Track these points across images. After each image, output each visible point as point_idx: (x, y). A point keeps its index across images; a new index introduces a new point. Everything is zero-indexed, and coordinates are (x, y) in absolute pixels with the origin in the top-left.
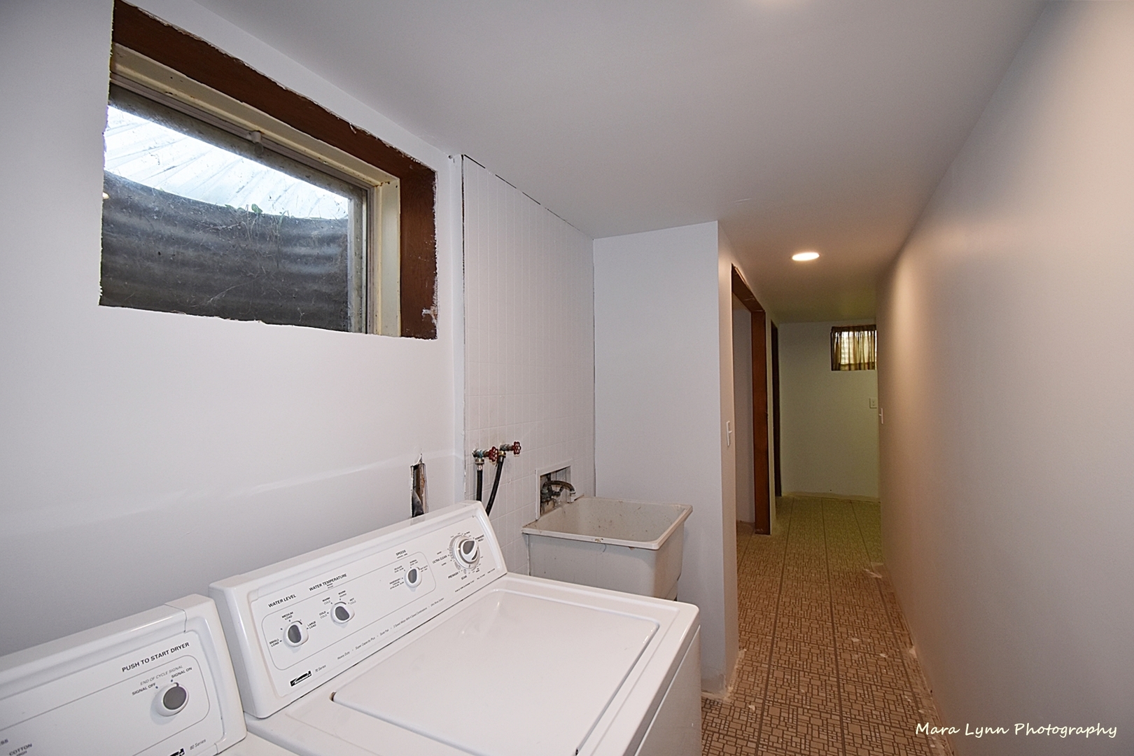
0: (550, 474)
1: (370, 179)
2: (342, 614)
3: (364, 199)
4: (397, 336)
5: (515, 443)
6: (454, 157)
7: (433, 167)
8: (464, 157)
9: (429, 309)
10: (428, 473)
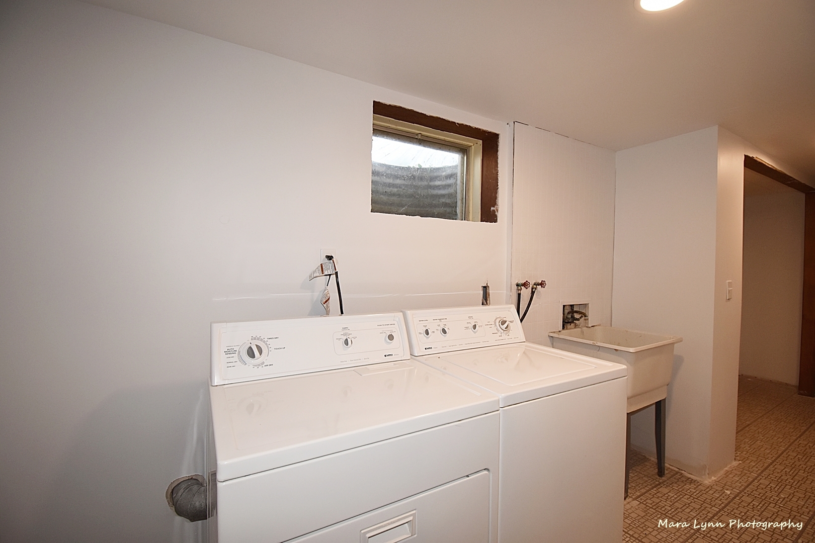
0: (573, 305)
1: (468, 143)
2: (444, 331)
3: (465, 154)
4: (478, 221)
5: (542, 281)
6: (510, 123)
7: (497, 132)
8: (515, 123)
9: (494, 207)
10: (491, 291)
